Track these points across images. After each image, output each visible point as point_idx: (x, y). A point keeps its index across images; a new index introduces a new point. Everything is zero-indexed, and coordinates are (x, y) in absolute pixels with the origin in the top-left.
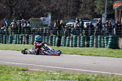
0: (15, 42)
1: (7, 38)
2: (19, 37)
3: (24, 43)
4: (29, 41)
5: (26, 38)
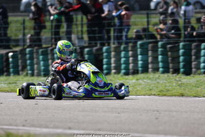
1: (193, 52)
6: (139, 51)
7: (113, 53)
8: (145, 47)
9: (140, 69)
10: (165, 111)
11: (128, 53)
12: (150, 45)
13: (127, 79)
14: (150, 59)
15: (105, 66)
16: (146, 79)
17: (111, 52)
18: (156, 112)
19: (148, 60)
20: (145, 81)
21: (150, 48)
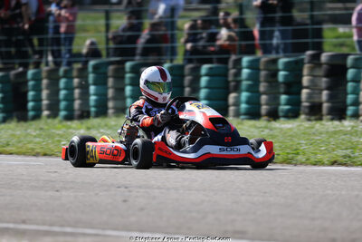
0: (243, 106)
1: (187, 80)
2: (274, 74)
3: (315, 111)
4: (346, 94)
5: (326, 76)
6: (91, 77)
7: (45, 82)
8: (102, 70)
9: (93, 109)
10: (140, 187)
11: (72, 82)
12: (111, 68)
13: (70, 128)
14: (111, 93)
15: (31, 104)
16: (103, 128)
17: (41, 80)
18: (123, 189)
19: (106, 95)
20: (102, 131)
21: (110, 73)
